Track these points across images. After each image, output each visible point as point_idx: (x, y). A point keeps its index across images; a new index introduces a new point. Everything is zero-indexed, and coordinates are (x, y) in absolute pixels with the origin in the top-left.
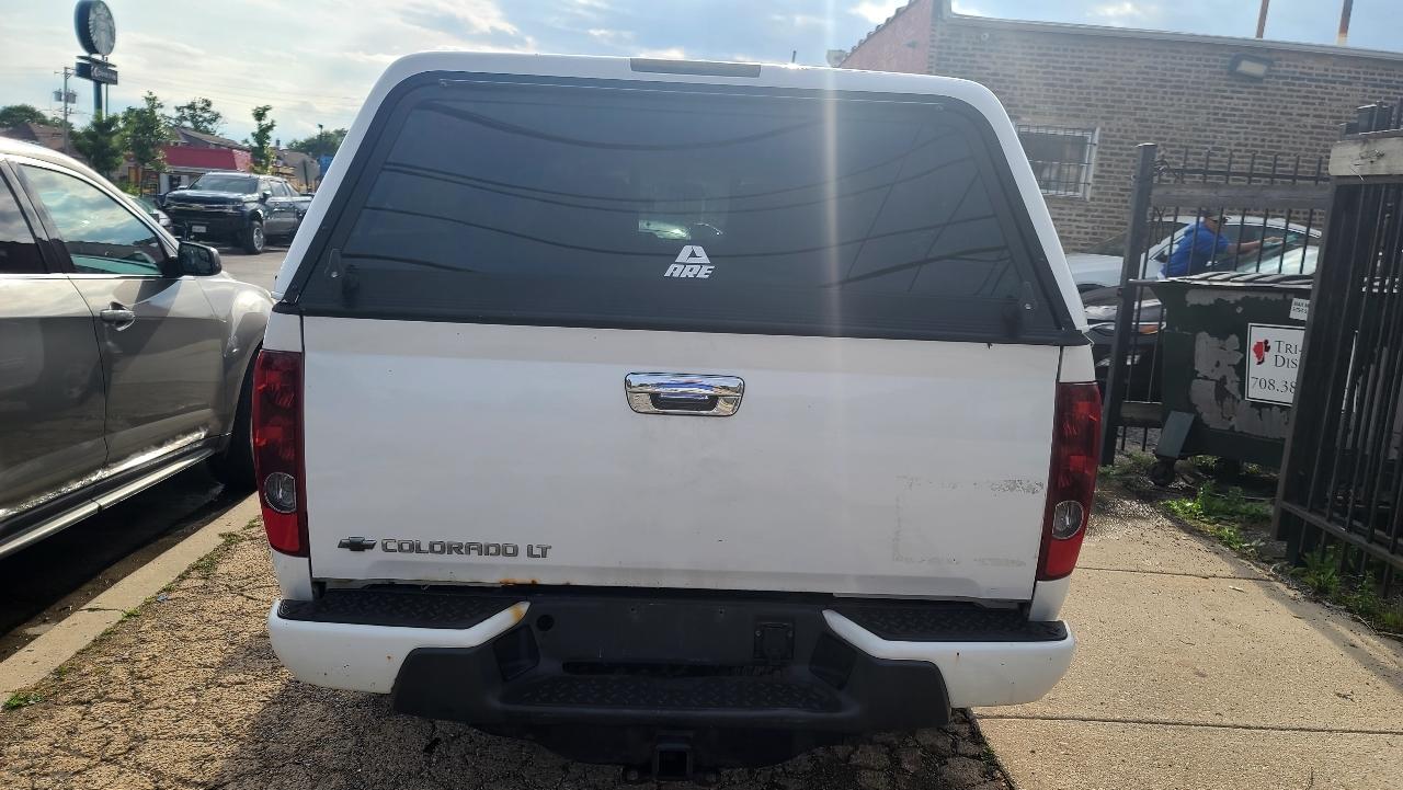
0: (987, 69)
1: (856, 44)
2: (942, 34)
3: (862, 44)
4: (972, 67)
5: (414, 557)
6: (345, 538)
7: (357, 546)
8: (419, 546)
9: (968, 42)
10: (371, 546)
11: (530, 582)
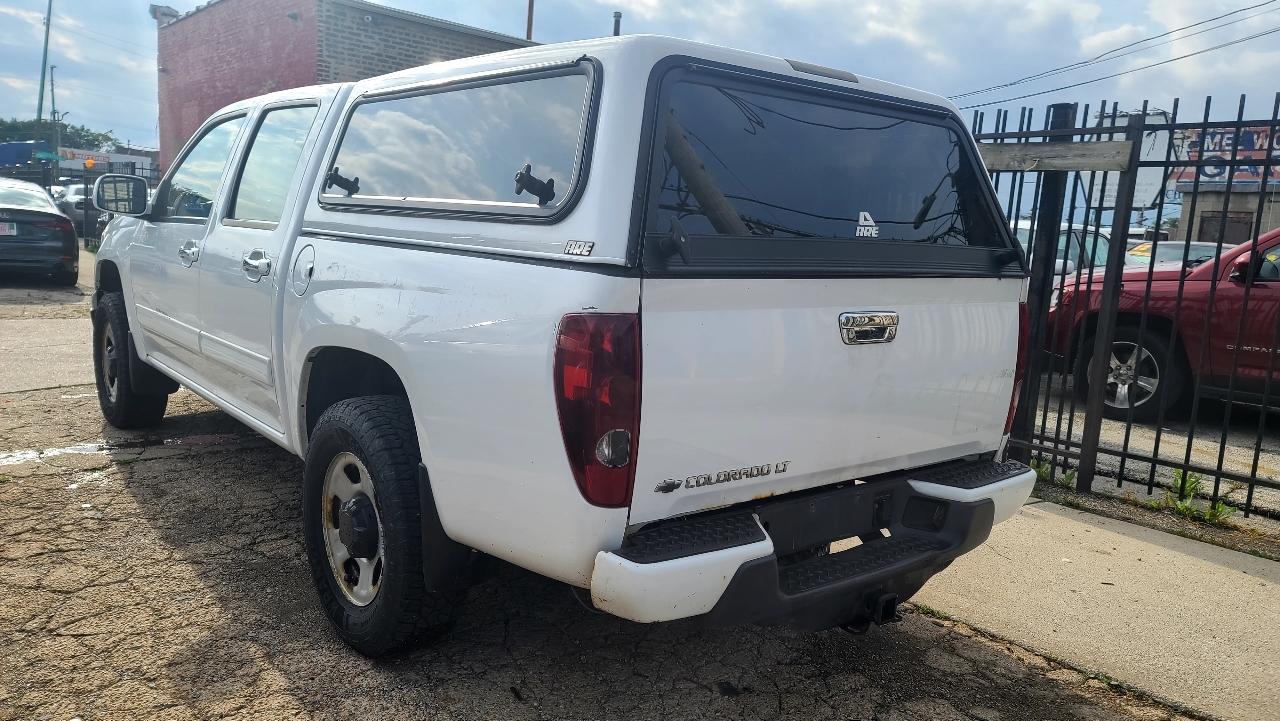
0: (371, 48)
1: (194, 9)
2: (328, 11)
3: (199, 10)
4: (359, 46)
5: (707, 488)
6: (661, 482)
7: (669, 488)
8: (709, 478)
9: (353, 22)
10: (678, 486)
11: (769, 494)
